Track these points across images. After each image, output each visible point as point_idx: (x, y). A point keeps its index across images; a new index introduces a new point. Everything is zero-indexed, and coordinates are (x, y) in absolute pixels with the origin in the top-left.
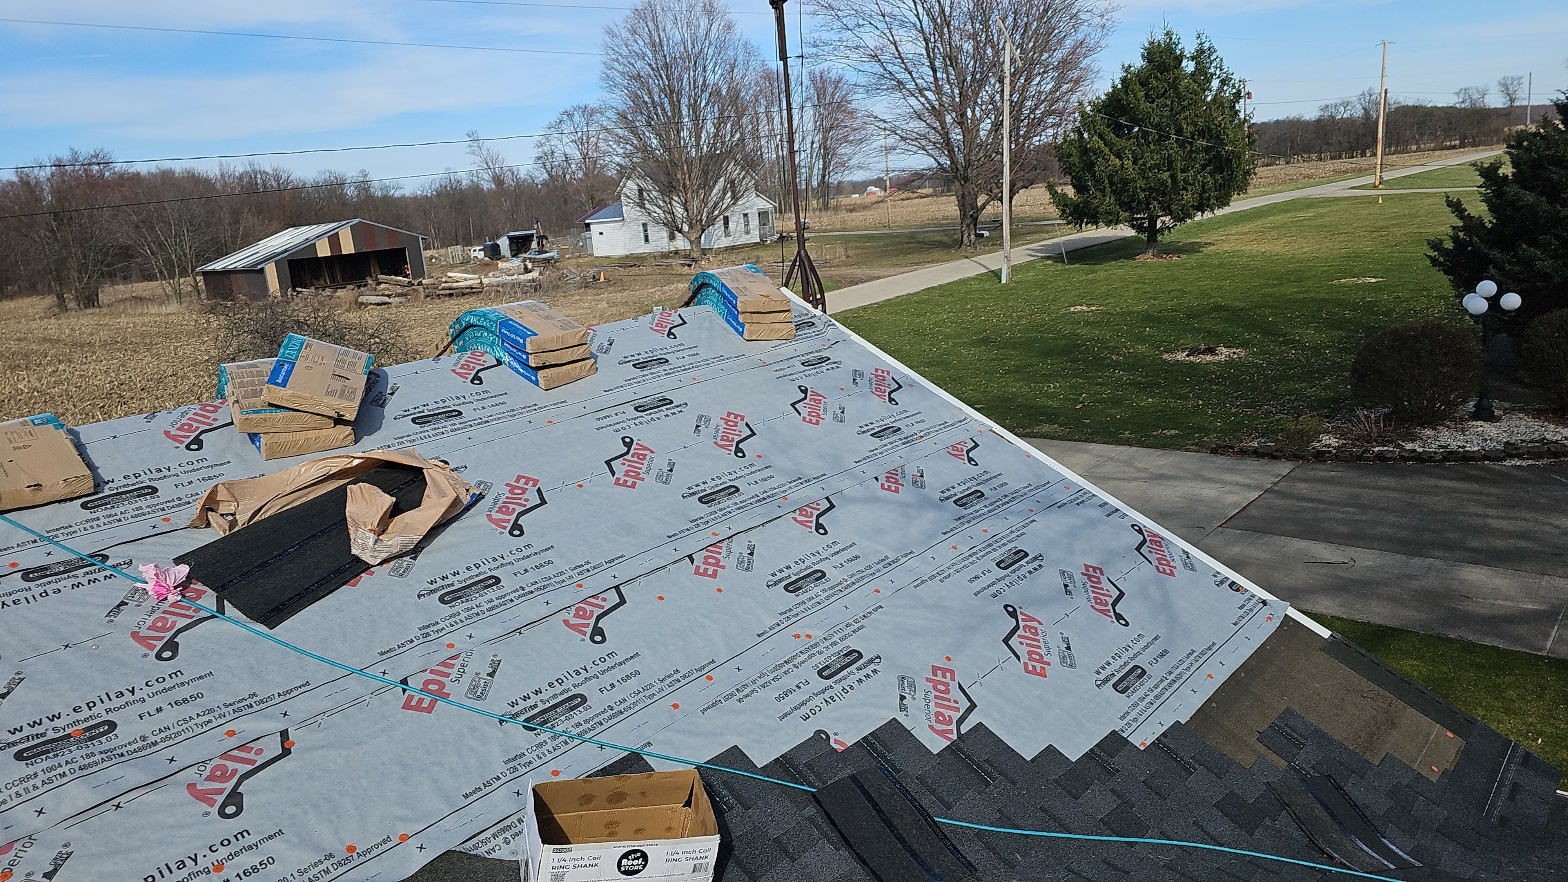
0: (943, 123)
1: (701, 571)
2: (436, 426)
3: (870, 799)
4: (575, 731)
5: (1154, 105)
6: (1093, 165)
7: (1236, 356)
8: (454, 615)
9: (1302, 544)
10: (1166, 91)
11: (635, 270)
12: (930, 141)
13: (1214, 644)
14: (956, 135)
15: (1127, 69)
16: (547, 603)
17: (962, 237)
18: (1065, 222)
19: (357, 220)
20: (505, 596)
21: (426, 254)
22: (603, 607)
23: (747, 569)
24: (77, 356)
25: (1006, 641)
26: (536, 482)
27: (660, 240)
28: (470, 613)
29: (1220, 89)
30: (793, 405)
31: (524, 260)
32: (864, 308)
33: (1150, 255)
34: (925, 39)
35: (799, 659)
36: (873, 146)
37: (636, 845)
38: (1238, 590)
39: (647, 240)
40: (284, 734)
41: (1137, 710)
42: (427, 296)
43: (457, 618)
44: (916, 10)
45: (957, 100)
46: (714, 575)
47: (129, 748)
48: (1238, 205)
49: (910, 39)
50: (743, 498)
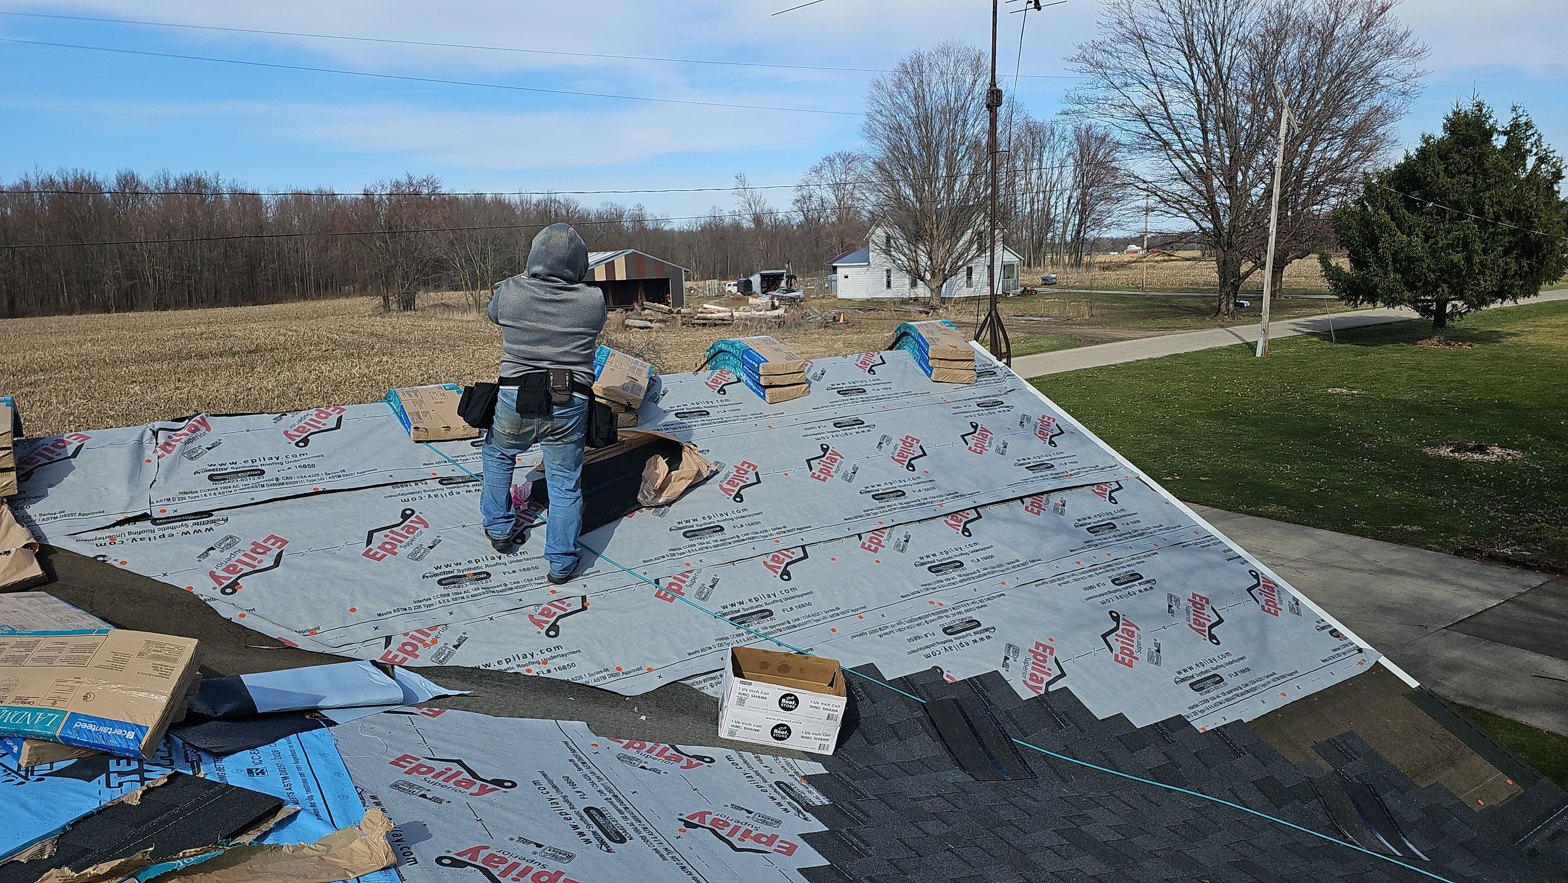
0: (1209, 187)
1: (866, 546)
2: (691, 420)
3: (965, 716)
4: (762, 632)
5: (1455, 181)
6: (1377, 240)
7: (1510, 457)
8: (691, 546)
9: (1536, 658)
10: (1469, 167)
11: (873, 314)
12: (1193, 204)
13: (1296, 672)
14: (1223, 199)
15: (1426, 140)
16: (754, 549)
17: (1220, 305)
18: (1336, 297)
19: (631, 251)
20: (726, 540)
21: (687, 285)
22: (792, 558)
23: (902, 551)
24: (398, 349)
25: (1104, 636)
26: (755, 467)
27: (902, 287)
28: (702, 546)
29: (1537, 167)
30: (963, 436)
31: (772, 298)
32: (1100, 369)
33: (1435, 340)
34: (1197, 101)
35: (930, 618)
36: (1129, 206)
37: (791, 690)
38: (1338, 636)
39: (889, 285)
40: (584, 598)
41: (1207, 705)
42: (684, 324)
43: (693, 548)
44: (1191, 69)
45: (1228, 162)
46: (876, 550)
47: (497, 589)
48: (1547, 295)
49: (1182, 100)
50: (907, 500)
